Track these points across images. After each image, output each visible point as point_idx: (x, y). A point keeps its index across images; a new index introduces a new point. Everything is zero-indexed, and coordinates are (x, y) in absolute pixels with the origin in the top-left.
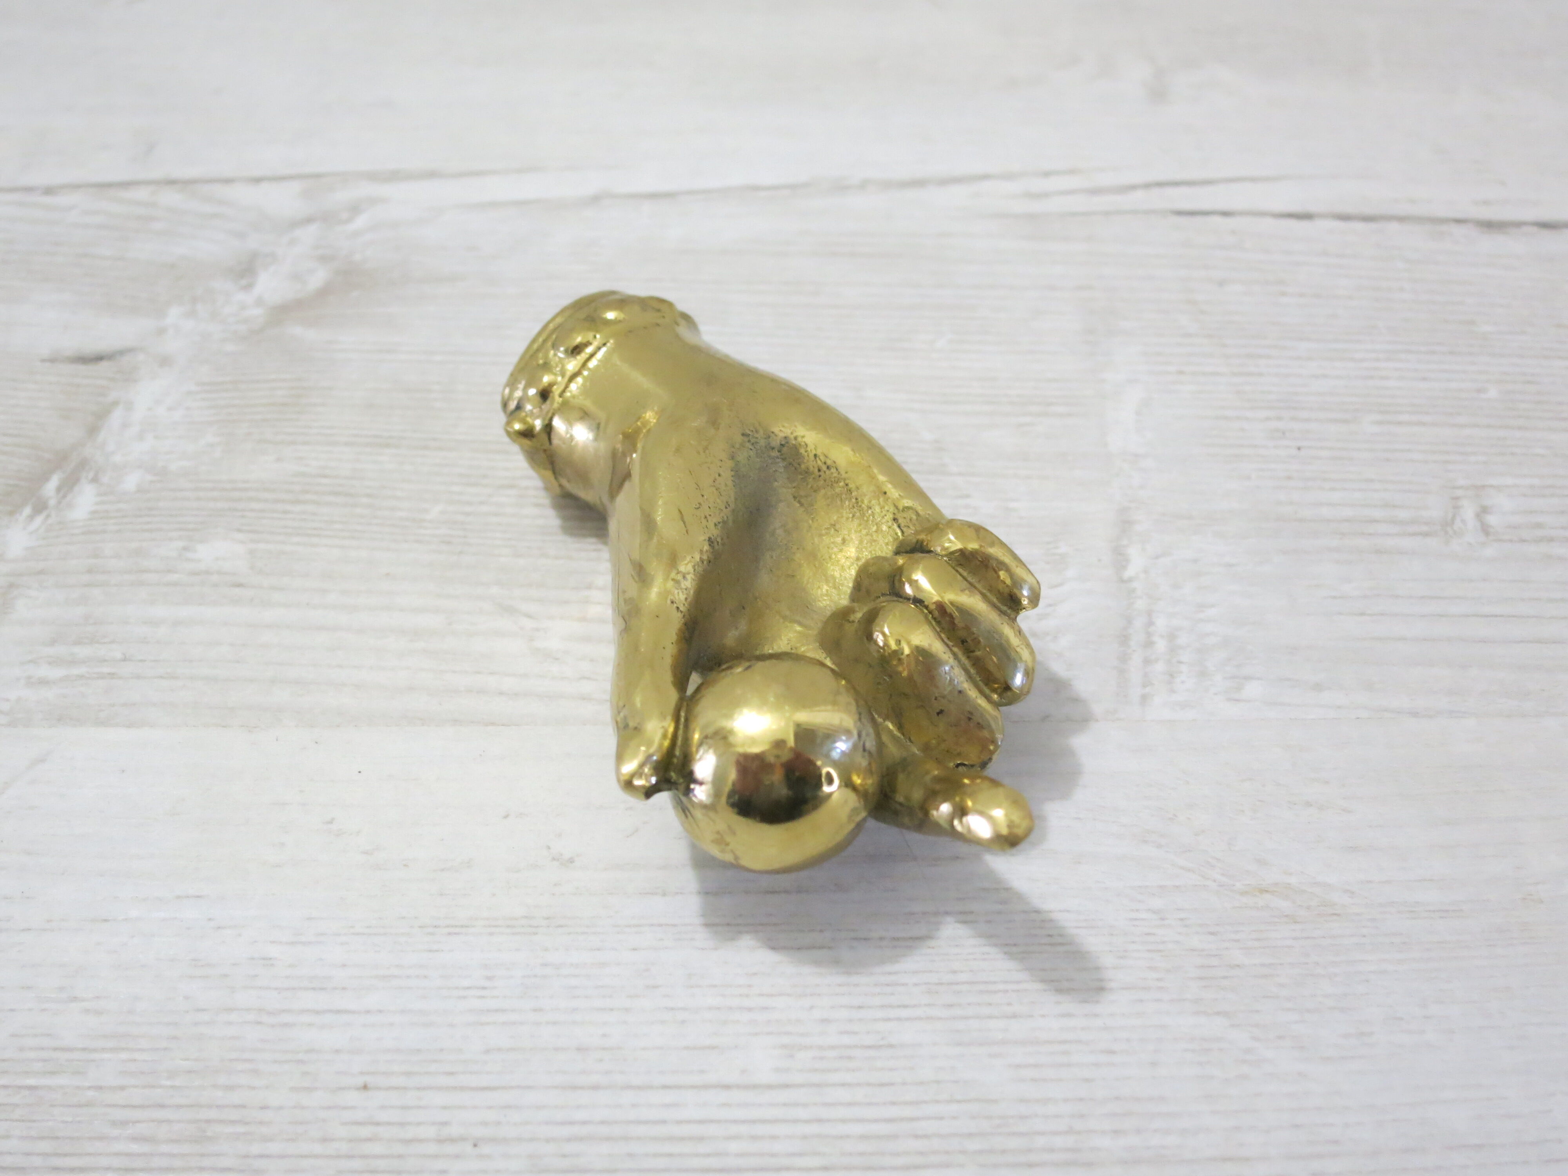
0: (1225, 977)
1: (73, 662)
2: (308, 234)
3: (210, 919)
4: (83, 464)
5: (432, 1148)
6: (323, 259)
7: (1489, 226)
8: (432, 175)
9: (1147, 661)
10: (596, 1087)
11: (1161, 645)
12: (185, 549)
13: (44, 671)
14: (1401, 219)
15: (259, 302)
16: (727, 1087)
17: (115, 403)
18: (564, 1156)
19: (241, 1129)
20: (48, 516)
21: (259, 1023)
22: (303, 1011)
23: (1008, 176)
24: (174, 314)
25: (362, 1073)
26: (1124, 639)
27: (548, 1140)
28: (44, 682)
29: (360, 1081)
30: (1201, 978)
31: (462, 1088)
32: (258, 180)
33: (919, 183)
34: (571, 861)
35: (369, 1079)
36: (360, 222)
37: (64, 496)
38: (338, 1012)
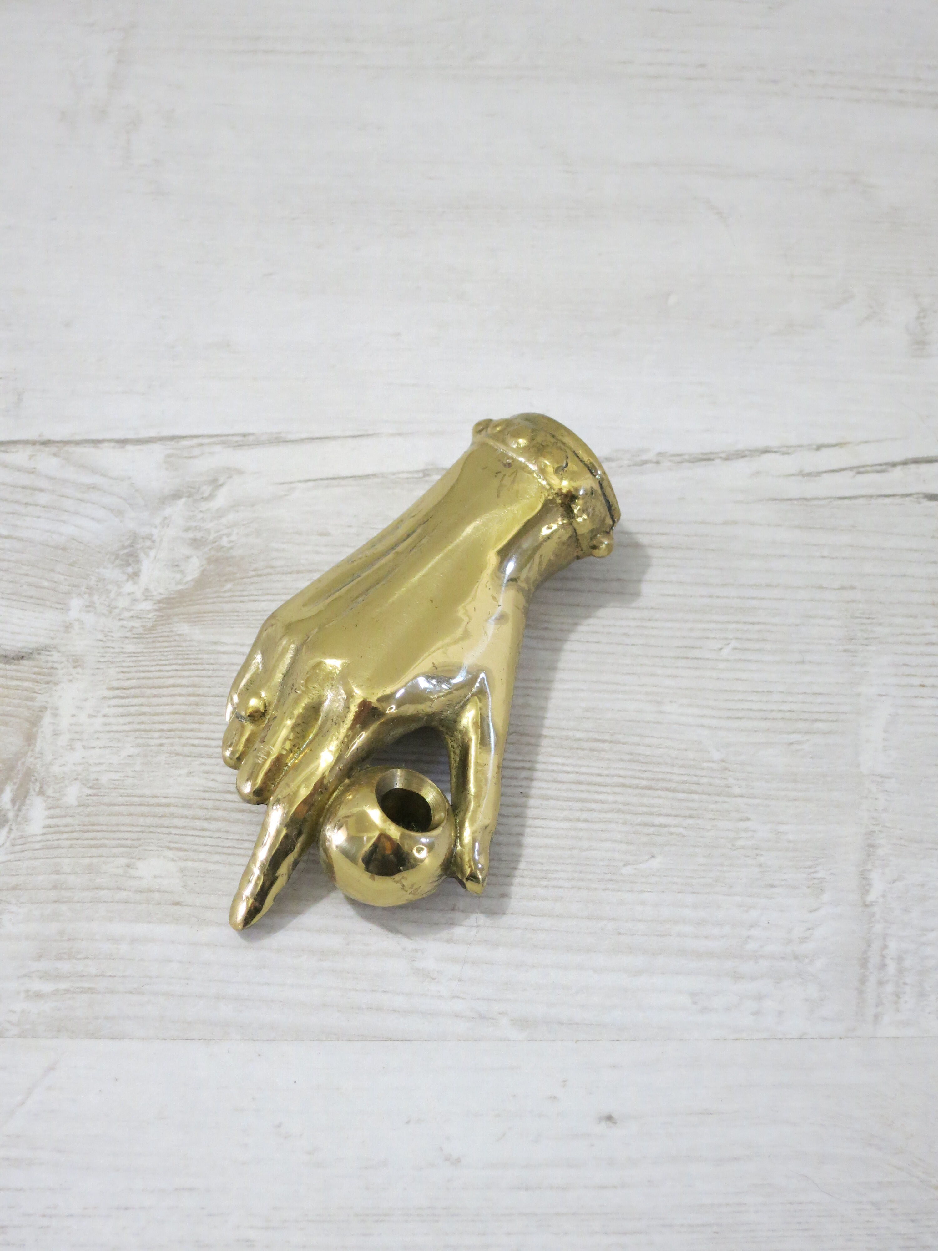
1: (59, 977)
2: (178, 513)
3: (202, 1208)
4: (29, 774)
6: (196, 543)
8: (277, 440)
9: (881, 983)
11: (892, 967)
12: (128, 866)
13: (37, 985)
15: (147, 595)
17: (44, 709)
20: (11, 830)
23: (785, 451)
24: (76, 606)
26: (864, 962)
28: (39, 995)
32: (123, 442)
33: (707, 458)
34: (458, 1160)
36: (221, 499)
37: (19, 810)
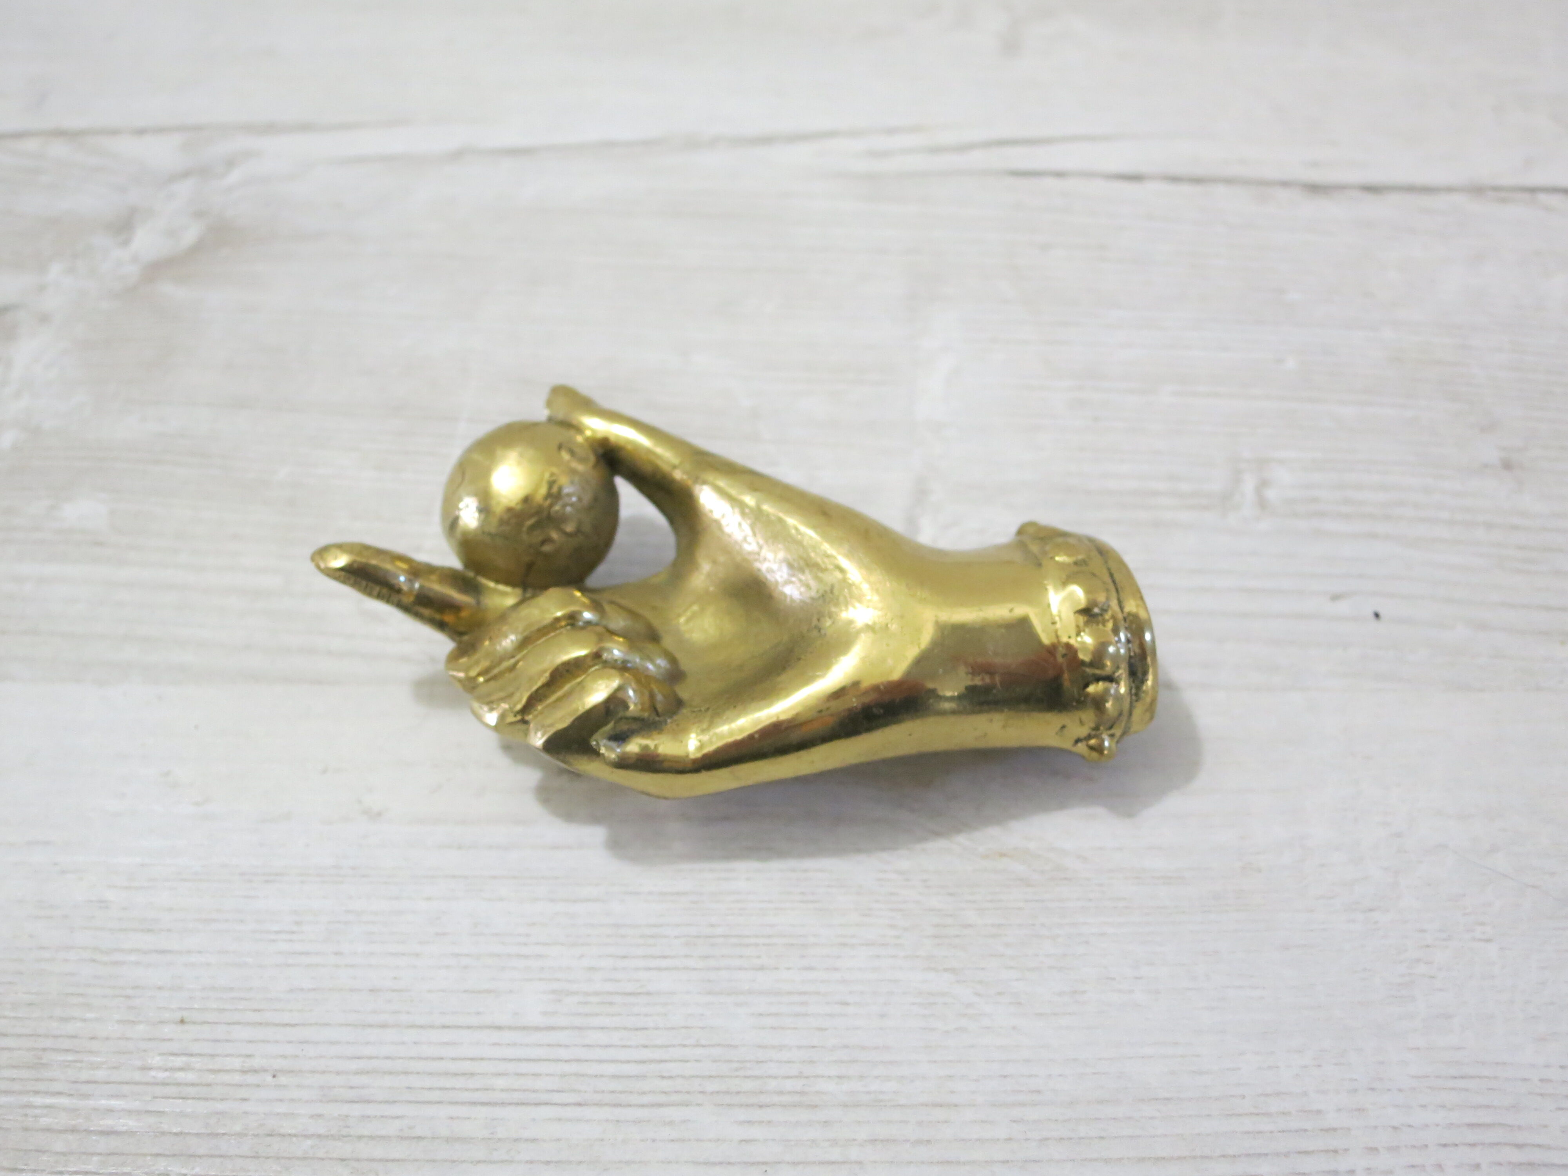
0: (957, 936)
2: (185, 189)
3: (55, 864)
5: (237, 1078)
6: (199, 215)
7: (1315, 189)
8: (305, 127)
10: (384, 1026)
12: (52, 507)
14: (1229, 181)
15: (135, 259)
16: (499, 1028)
18: (352, 1088)
19: (70, 1057)
21: (94, 961)
22: (132, 951)
23: (854, 133)
24: (55, 270)
25: (180, 1009)
27: (338, 1073)
29: (178, 1015)
30: (935, 937)
31: (267, 1024)
32: (141, 132)
33: (766, 140)
34: (379, 814)
35: (185, 1014)
36: (235, 176)
38: (163, 952)
